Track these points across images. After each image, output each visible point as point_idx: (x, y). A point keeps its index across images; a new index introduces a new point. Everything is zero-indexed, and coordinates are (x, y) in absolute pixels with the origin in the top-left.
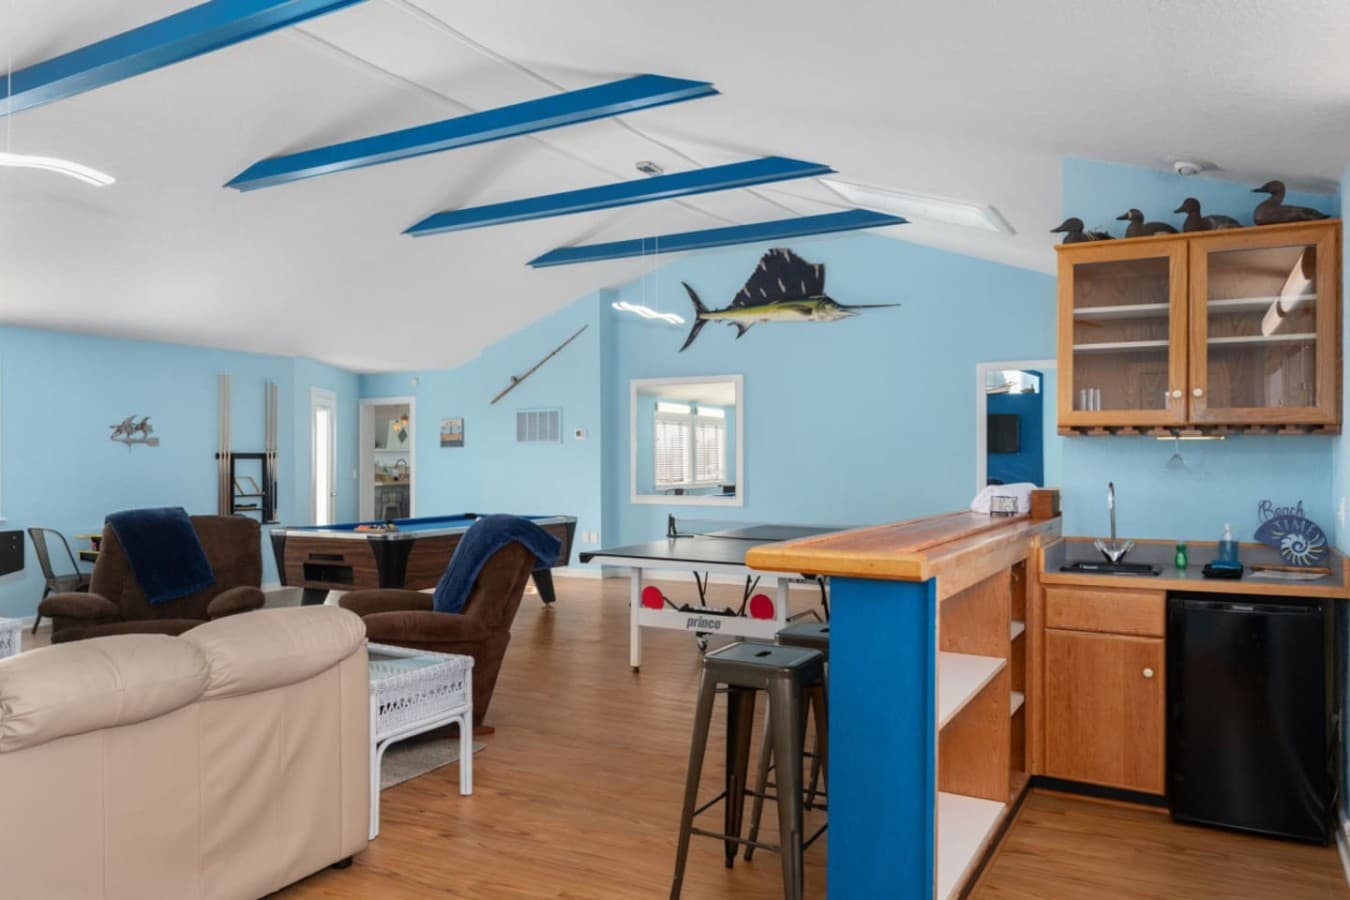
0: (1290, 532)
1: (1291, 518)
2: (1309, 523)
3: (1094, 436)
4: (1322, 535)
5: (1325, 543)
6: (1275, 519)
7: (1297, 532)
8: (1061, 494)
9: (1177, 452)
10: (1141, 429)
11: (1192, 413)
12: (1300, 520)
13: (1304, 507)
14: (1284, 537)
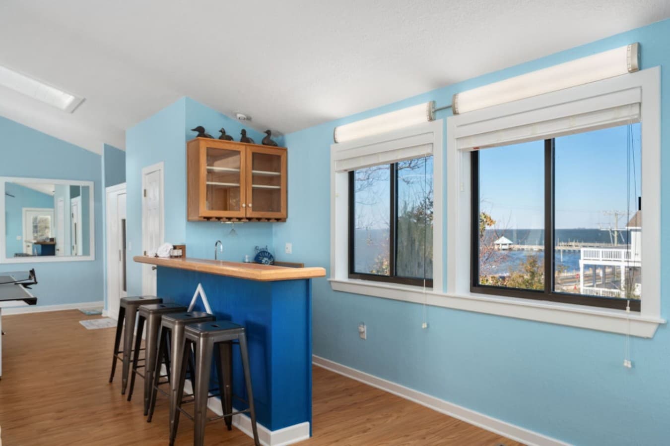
0: (263, 257)
1: (264, 252)
2: (269, 253)
3: (212, 221)
4: (273, 257)
5: (274, 260)
6: (260, 253)
7: (266, 257)
8: (186, 247)
9: (233, 228)
10: (219, 219)
11: (247, 213)
12: (267, 252)
13: (268, 248)
14: (263, 259)
